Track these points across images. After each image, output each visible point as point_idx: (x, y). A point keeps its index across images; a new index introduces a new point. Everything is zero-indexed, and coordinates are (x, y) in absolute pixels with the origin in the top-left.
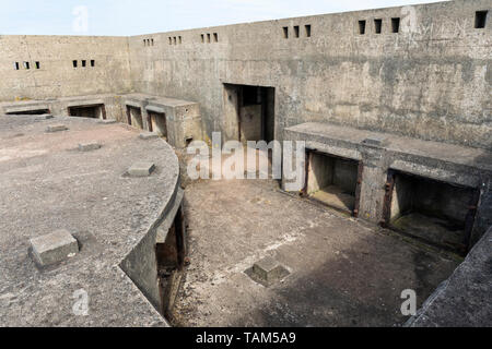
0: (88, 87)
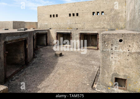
0: (98, 25)
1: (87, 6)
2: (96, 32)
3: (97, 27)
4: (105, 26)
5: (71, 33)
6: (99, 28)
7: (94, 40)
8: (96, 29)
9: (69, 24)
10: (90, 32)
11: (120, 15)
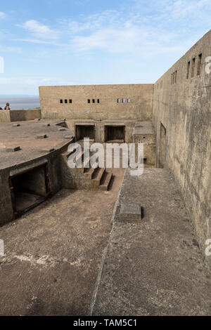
1: (110, 90)
2: (123, 124)
3: (122, 117)
4: (132, 116)
5: (94, 126)
6: (125, 119)
7: (119, 132)
8: (121, 119)
9: (88, 112)
10: (117, 124)
11: (147, 103)
